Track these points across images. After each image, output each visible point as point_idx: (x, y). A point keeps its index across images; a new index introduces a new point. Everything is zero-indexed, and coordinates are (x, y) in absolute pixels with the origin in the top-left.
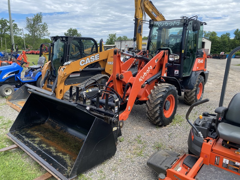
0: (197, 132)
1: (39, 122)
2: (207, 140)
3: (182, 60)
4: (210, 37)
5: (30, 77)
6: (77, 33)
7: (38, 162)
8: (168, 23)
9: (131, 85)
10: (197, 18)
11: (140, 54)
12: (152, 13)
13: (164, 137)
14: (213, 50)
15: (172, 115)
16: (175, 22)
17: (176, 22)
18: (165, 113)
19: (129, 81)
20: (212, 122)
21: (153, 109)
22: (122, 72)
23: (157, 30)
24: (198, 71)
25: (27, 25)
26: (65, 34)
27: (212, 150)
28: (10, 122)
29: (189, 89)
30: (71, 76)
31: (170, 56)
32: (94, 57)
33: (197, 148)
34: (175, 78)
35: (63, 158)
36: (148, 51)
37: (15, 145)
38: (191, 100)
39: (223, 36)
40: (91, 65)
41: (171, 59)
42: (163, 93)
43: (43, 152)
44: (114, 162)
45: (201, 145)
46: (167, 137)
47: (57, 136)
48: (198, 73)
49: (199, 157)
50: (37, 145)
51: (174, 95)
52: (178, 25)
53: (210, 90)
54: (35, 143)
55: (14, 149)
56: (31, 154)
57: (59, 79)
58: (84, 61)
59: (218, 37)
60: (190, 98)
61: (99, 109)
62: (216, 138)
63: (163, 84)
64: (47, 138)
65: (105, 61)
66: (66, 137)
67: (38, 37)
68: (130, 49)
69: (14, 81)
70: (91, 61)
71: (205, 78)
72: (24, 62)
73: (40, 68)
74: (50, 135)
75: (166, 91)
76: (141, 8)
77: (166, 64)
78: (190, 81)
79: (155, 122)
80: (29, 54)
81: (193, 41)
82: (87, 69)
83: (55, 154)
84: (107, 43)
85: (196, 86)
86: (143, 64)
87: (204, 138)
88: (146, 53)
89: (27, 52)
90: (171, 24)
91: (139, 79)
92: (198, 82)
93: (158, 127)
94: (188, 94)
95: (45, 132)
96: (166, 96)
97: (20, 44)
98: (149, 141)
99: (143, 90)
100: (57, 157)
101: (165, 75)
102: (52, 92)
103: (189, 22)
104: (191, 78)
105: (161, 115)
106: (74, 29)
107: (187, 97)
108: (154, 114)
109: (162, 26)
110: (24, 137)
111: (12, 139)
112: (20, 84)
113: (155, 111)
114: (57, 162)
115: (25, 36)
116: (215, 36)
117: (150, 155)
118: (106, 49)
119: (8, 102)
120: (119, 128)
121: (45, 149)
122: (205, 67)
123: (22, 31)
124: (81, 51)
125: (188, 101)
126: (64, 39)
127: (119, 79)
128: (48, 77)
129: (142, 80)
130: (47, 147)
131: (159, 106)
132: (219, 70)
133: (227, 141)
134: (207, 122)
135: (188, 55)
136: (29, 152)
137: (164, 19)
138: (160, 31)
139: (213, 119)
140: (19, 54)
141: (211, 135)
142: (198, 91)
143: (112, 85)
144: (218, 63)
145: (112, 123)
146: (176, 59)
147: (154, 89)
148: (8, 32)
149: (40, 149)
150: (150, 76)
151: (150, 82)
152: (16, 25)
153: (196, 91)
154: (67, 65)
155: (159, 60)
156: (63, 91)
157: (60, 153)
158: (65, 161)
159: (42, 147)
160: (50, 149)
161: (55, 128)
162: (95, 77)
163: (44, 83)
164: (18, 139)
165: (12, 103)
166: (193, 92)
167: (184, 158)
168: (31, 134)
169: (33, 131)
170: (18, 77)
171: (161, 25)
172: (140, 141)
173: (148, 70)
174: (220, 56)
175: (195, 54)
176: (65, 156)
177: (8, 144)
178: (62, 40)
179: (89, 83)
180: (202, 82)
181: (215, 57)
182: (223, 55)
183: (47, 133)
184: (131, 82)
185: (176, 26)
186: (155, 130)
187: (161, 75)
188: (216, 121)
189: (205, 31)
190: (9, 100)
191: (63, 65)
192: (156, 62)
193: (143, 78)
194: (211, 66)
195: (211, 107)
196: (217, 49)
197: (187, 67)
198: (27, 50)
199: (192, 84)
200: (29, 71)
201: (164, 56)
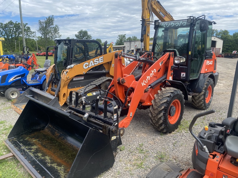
0: (201, 146)
1: (39, 128)
2: (213, 155)
3: (189, 62)
4: (222, 36)
5: (36, 80)
6: (87, 35)
7: (31, 174)
8: (174, 24)
9: (132, 90)
10: (205, 17)
11: (143, 57)
12: (160, 13)
13: (169, 145)
14: (225, 49)
15: (178, 121)
16: (181, 22)
17: (183, 22)
18: (170, 119)
19: (131, 86)
20: (219, 134)
21: (157, 115)
22: (124, 76)
23: (163, 31)
24: (206, 73)
25: (40, 28)
26: (76, 36)
27: (219, 168)
28: (10, 127)
29: (197, 93)
30: (74, 79)
31: (176, 58)
32: (97, 59)
33: (201, 165)
34: (180, 82)
35: (57, 170)
36: (153, 53)
37: (11, 153)
38: (199, 104)
39: (236, 34)
40: (96, 67)
41: (176, 62)
42: (167, 98)
43: (38, 162)
44: (112, 175)
45: (206, 162)
46: (171, 146)
47: (55, 143)
48: (206, 76)
49: (204, 175)
50: (33, 154)
51: (179, 100)
52: (185, 25)
53: (221, 92)
54: (31, 152)
55: (11, 157)
56: (25, 164)
57: (62, 83)
58: (87, 64)
59: (231, 36)
60: (198, 101)
61: (97, 116)
62: (223, 153)
63: (167, 88)
64: (44, 146)
65: (109, 63)
66: (64, 145)
67: (50, 39)
68: (138, 50)
69: (21, 84)
70: (95, 64)
71: (214, 80)
72: (30, 66)
73: (46, 71)
74: (48, 143)
75: (170, 96)
76: (148, 9)
77: (172, 67)
78: (198, 84)
79: (159, 129)
80: (41, 56)
81: (201, 41)
82: (91, 72)
83: (49, 165)
84: (117, 43)
85: (205, 89)
86: (148, 67)
87: (210, 152)
88: (150, 55)
89: (40, 54)
90: (177, 24)
91: (142, 83)
92: (206, 85)
93: (162, 134)
94: (196, 98)
95: (43, 139)
96: (170, 102)
97: (33, 46)
98: (151, 150)
99: (147, 94)
100: (51, 169)
101: (171, 78)
102: (56, 95)
103: (196, 21)
104: (199, 81)
105: (165, 121)
106: (84, 31)
107: (195, 100)
108: (157, 120)
109: (167, 27)
110: (21, 144)
111: (8, 147)
112: (26, 87)
113: (158, 117)
114: (51, 175)
115: (38, 38)
116: (227, 34)
117: (151, 167)
118: (115, 50)
119: (13, 106)
120: (118, 136)
121: (40, 159)
122: (215, 69)
123: (34, 34)
124: (85, 54)
125: (196, 104)
126: (67, 42)
127: (120, 84)
128: (52, 80)
129: (145, 84)
130: (42, 156)
131: (163, 112)
132: (231, 70)
133: (236, 159)
134: (214, 135)
135: (195, 56)
136: (23, 162)
137: (172, 19)
138: (166, 31)
139: (220, 131)
140: (30, 56)
141: (218, 149)
142: (206, 95)
143: (114, 89)
144: (230, 63)
145: (111, 132)
146: (181, 61)
147: (158, 93)
148: (21, 35)
149: (35, 159)
150: (155, 79)
151: (154, 86)
152: (29, 28)
153: (204, 95)
154: (69, 68)
155: (164, 62)
156: (66, 94)
157: (55, 163)
158: (59, 173)
159: (37, 157)
160: (45, 159)
161: (54, 135)
162: (100, 80)
163: (48, 86)
164: (15, 147)
165: (17, 107)
166: (202, 96)
167: (188, 174)
168: (29, 141)
169: (31, 138)
170: (24, 81)
171: (166, 25)
172: (141, 150)
173: (151, 74)
174: (232, 55)
175: (203, 55)
176: (60, 168)
177: (6, 151)
178: (65, 44)
179: (93, 86)
180: (211, 85)
181: (227, 56)
182: (235, 54)
183: (45, 141)
184: (133, 87)
185: (182, 26)
186: (159, 138)
187: (166, 78)
188: (224, 133)
189: (216, 30)
190: (14, 104)
191: (66, 69)
192: (160, 65)
193: (146, 81)
194: (222, 66)
195: (221, 111)
196: (230, 48)
197: (195, 69)
198: (39, 52)
199: (200, 87)
200: (35, 74)
201: (169, 58)
